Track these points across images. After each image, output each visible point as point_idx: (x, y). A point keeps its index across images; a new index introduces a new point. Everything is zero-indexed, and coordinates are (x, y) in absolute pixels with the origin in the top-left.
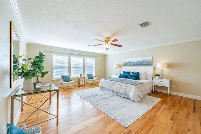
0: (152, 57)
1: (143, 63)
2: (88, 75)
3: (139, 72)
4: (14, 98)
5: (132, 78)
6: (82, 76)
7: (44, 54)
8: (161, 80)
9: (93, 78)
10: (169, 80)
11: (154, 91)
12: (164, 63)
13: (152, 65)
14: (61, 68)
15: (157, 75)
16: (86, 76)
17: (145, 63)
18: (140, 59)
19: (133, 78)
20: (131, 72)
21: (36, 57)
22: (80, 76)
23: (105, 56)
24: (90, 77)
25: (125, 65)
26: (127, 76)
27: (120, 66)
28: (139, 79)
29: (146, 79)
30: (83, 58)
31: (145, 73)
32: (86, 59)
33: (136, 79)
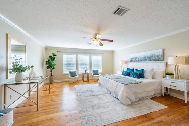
0: (163, 49)
1: (152, 58)
2: (94, 71)
3: (143, 70)
4: (6, 86)
5: (133, 76)
6: (87, 72)
7: (56, 54)
8: (174, 80)
9: (98, 74)
10: (185, 81)
11: (163, 95)
12: (179, 57)
13: (163, 60)
14: (69, 65)
15: (168, 74)
16: (92, 72)
17: (154, 58)
18: (148, 53)
19: (135, 76)
20: (134, 69)
21: (50, 57)
22: (85, 72)
23: (113, 52)
24: (96, 73)
25: (131, 61)
26: (129, 73)
27: (126, 62)
28: (144, 78)
29: (153, 78)
30: (89, 56)
31: (152, 70)
32: (92, 56)
33: (138, 78)
